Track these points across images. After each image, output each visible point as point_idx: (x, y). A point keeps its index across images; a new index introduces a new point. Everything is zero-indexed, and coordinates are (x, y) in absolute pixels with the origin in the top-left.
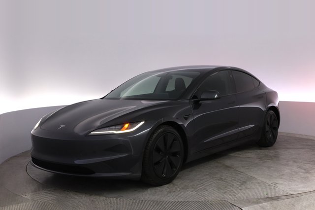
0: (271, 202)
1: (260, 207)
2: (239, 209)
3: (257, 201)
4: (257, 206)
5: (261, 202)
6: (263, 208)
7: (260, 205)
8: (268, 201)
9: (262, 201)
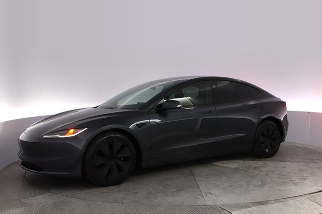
0: (260, 206)
1: (249, 211)
2: (228, 213)
3: (246, 206)
4: (246, 211)
5: (249, 207)
6: (251, 212)
7: (249, 209)
8: (257, 205)
9: (250, 205)
